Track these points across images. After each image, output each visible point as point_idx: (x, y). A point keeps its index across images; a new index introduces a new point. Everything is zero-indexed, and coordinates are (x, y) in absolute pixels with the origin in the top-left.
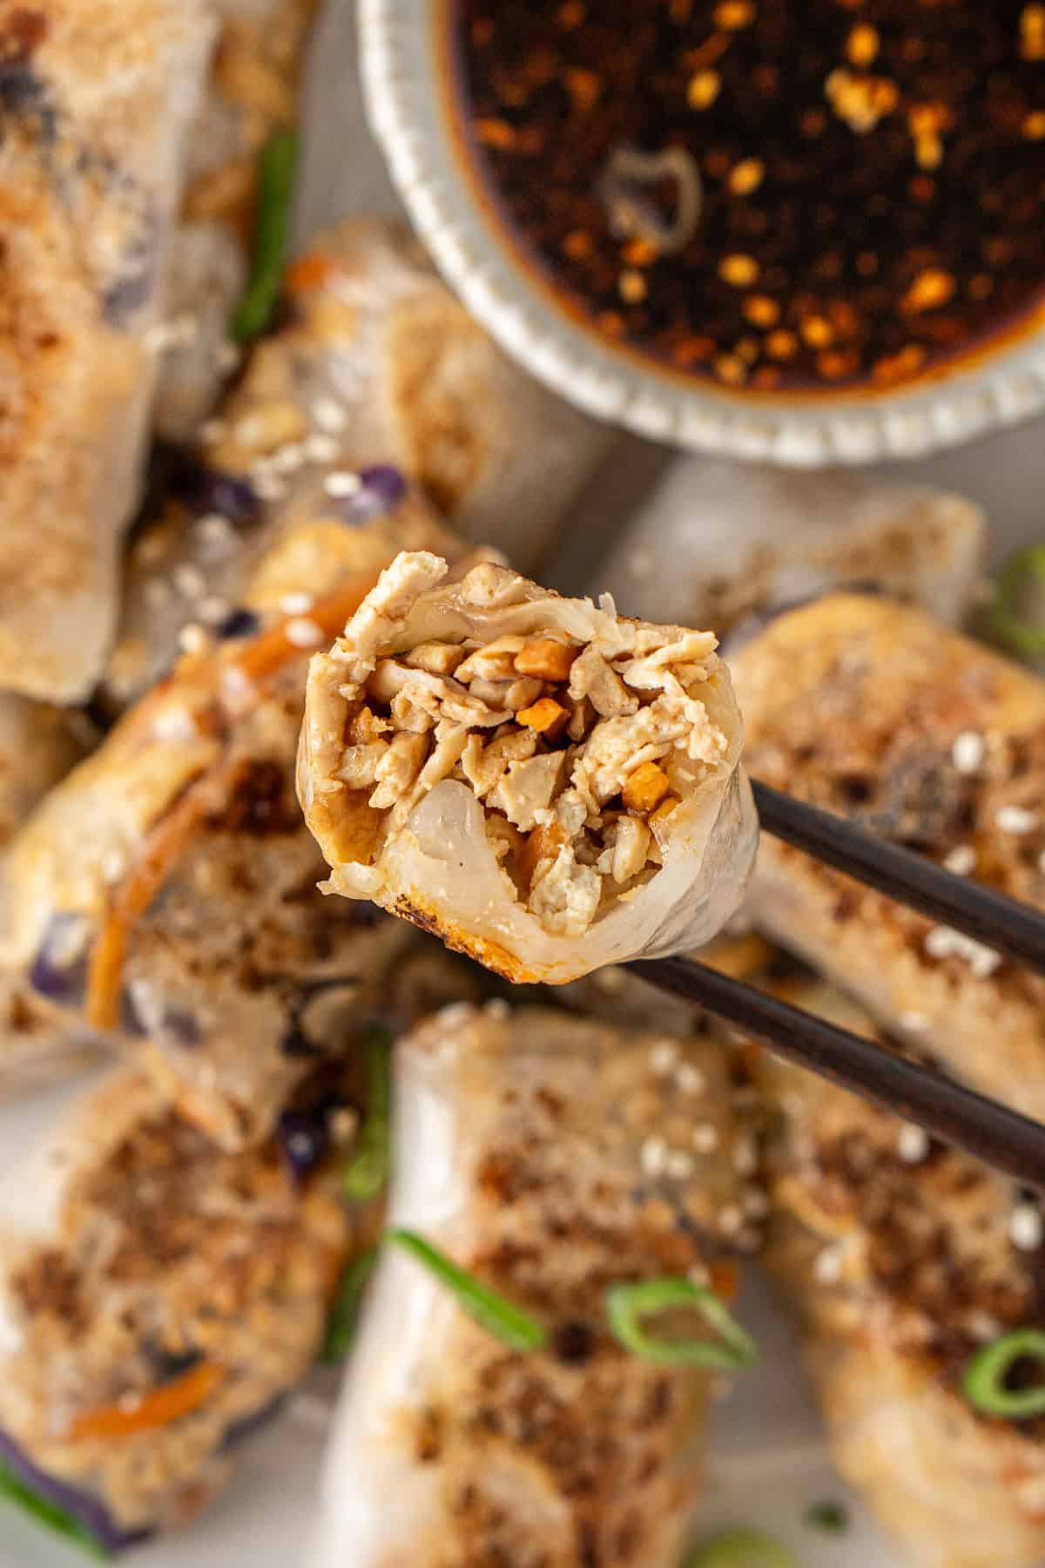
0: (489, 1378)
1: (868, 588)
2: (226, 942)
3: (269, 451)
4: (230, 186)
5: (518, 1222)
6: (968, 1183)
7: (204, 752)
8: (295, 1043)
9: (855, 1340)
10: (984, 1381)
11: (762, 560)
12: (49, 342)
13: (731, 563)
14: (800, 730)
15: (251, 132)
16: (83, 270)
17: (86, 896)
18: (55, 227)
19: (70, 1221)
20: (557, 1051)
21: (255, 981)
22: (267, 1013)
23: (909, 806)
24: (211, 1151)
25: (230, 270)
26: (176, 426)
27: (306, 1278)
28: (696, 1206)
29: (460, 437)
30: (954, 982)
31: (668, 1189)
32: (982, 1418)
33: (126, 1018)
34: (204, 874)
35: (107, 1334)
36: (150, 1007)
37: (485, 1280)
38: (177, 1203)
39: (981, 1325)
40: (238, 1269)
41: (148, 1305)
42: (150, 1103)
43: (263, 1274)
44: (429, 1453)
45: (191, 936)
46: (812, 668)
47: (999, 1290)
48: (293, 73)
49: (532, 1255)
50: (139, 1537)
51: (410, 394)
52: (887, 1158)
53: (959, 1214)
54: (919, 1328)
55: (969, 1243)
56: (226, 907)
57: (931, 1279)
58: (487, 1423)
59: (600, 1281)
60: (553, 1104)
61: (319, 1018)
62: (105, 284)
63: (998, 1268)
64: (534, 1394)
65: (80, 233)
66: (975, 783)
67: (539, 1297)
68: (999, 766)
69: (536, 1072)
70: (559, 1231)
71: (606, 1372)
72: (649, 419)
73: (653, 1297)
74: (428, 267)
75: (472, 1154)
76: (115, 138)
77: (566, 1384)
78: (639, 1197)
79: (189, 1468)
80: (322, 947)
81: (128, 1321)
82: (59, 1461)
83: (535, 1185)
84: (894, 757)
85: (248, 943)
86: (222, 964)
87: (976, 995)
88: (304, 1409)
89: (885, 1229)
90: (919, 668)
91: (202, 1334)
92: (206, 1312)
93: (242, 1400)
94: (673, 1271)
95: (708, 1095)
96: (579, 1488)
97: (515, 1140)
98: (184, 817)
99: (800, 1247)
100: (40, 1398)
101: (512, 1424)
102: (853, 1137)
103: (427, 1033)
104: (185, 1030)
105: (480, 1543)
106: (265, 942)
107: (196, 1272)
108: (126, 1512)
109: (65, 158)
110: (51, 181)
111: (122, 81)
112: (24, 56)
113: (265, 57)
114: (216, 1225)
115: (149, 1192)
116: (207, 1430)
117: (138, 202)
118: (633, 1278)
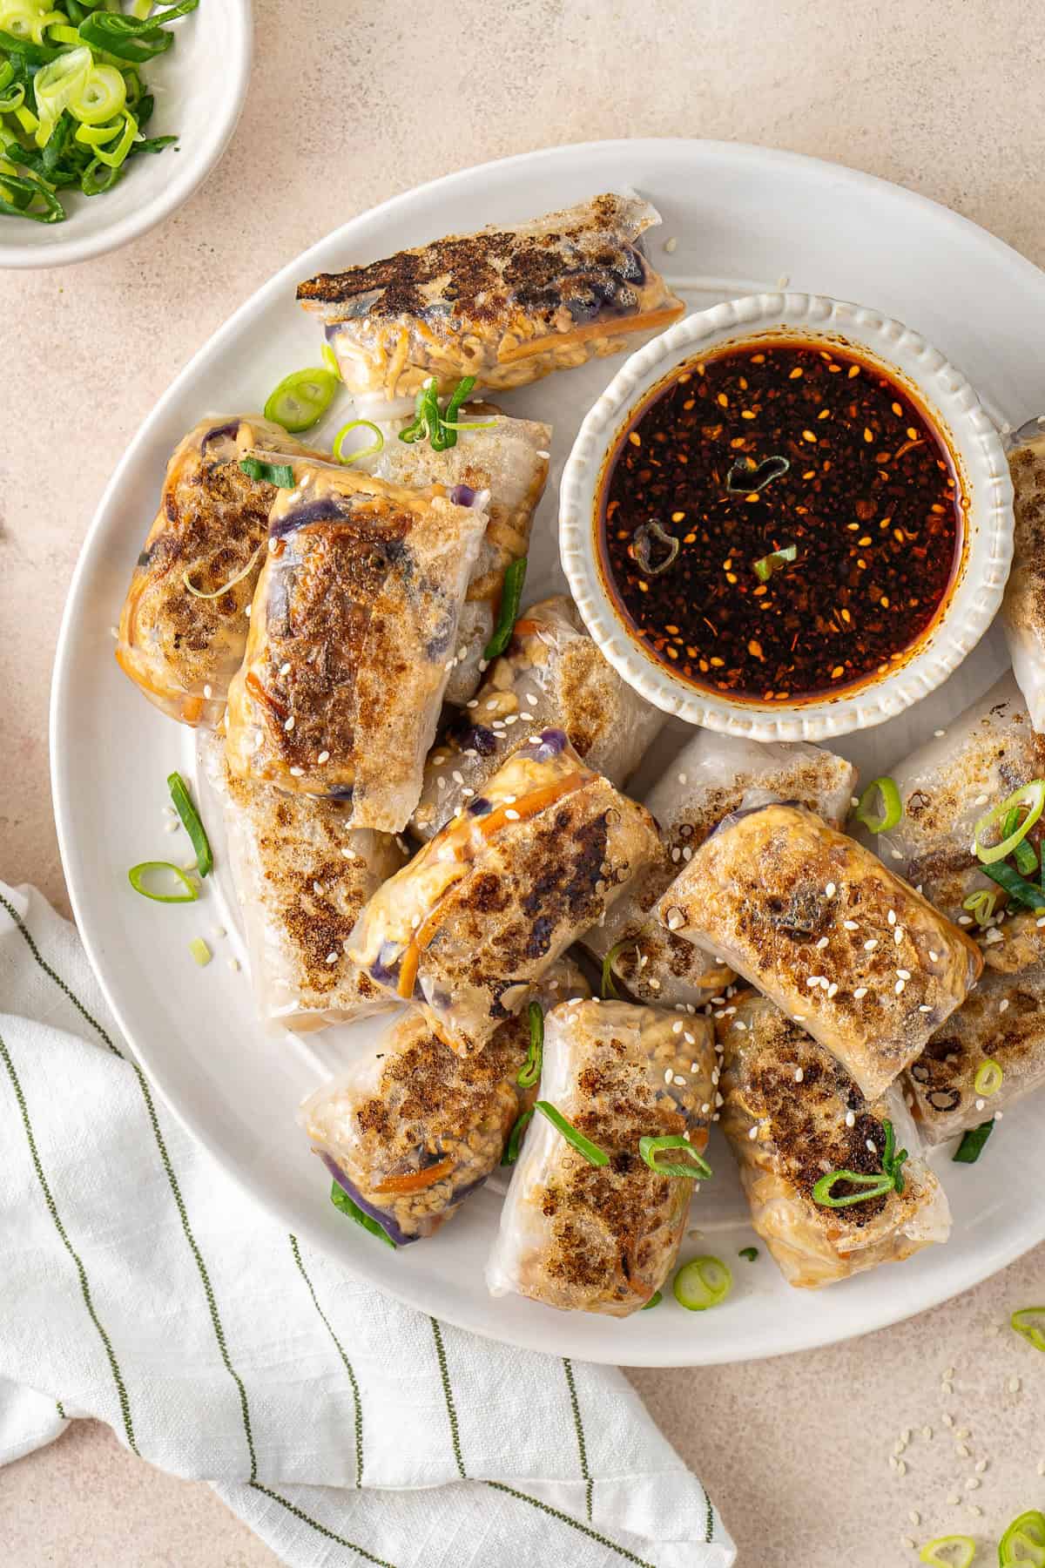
0: (581, 1177)
1: (792, 803)
2: (466, 961)
3: (502, 718)
4: (489, 585)
5: (600, 1103)
6: (823, 1097)
7: (461, 869)
8: (497, 1010)
9: (765, 1167)
10: (822, 1190)
11: (742, 782)
12: (401, 668)
13: (726, 781)
14: (750, 873)
15: (501, 560)
16: (419, 634)
17: (400, 934)
18: (408, 616)
19: (384, 1088)
20: (624, 1022)
21: (479, 980)
22: (484, 995)
23: (800, 915)
24: (454, 1058)
25: (487, 626)
26: (456, 699)
27: (496, 1122)
28: (688, 1101)
29: (596, 713)
30: (817, 1000)
31: (674, 1092)
32: (820, 1208)
33: (416, 990)
34: (458, 928)
35: (400, 1140)
36: (428, 990)
37: (579, 1132)
38: (435, 1082)
39: (825, 1165)
40: (464, 1115)
41: (421, 1130)
42: (425, 1033)
43: (476, 1120)
44: (550, 1210)
45: (449, 956)
46: (759, 841)
47: (835, 1147)
48: (524, 531)
49: (606, 1119)
50: (412, 1238)
51: (570, 692)
52: (785, 1082)
53: (818, 1111)
54: (795, 1164)
55: (822, 1125)
56: (467, 944)
57: (803, 1141)
58: (579, 1197)
59: (637, 1134)
60: (620, 1048)
61: (508, 999)
62: (427, 641)
63: (836, 1138)
64: (603, 1184)
65: (419, 617)
66: (831, 904)
67: (607, 1140)
68: (845, 896)
69: (612, 1032)
70: (619, 1109)
71: (639, 1179)
72: (688, 716)
73: (664, 1144)
74: (582, 629)
75: (579, 1068)
76: (438, 574)
77: (618, 1182)
78: (659, 1096)
79: (436, 1208)
80: (511, 966)
81: (409, 1136)
82: (375, 1199)
83: (608, 1087)
84: (795, 889)
85: (477, 961)
86: (464, 970)
87: (828, 1007)
88: (491, 1184)
89: (782, 1115)
90: (809, 847)
91: (447, 1146)
92: (448, 1136)
93: (463, 1178)
94: (674, 1132)
95: (700, 1046)
96: (620, 1230)
97: (601, 1065)
98: (450, 899)
99: (742, 1122)
100: (368, 1170)
101: (592, 1200)
102: (771, 1070)
103: (560, 1009)
104: (445, 1000)
105: (573, 1253)
106: (484, 960)
107: (444, 1116)
108: (406, 1226)
109: (415, 585)
110: (406, 593)
111: (443, 549)
112: (400, 539)
113: (511, 524)
114: (454, 1094)
115: (423, 1076)
116: (447, 1191)
117: (447, 604)
118: (654, 1134)
